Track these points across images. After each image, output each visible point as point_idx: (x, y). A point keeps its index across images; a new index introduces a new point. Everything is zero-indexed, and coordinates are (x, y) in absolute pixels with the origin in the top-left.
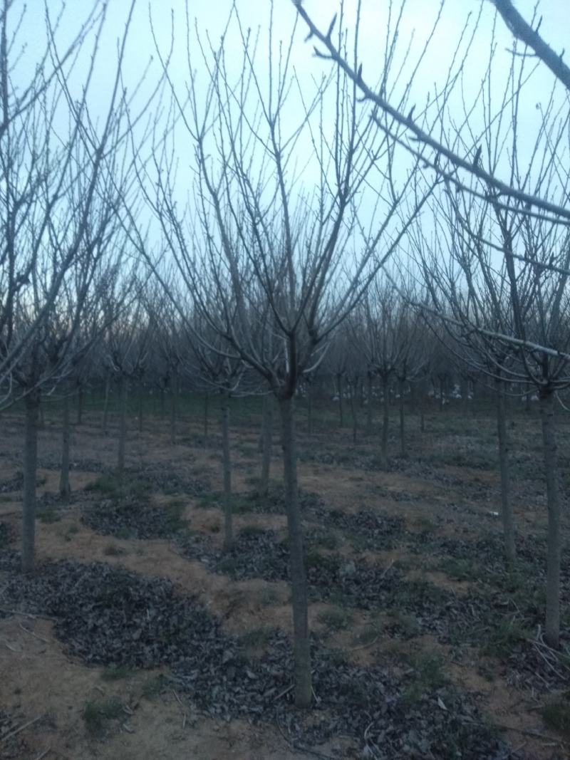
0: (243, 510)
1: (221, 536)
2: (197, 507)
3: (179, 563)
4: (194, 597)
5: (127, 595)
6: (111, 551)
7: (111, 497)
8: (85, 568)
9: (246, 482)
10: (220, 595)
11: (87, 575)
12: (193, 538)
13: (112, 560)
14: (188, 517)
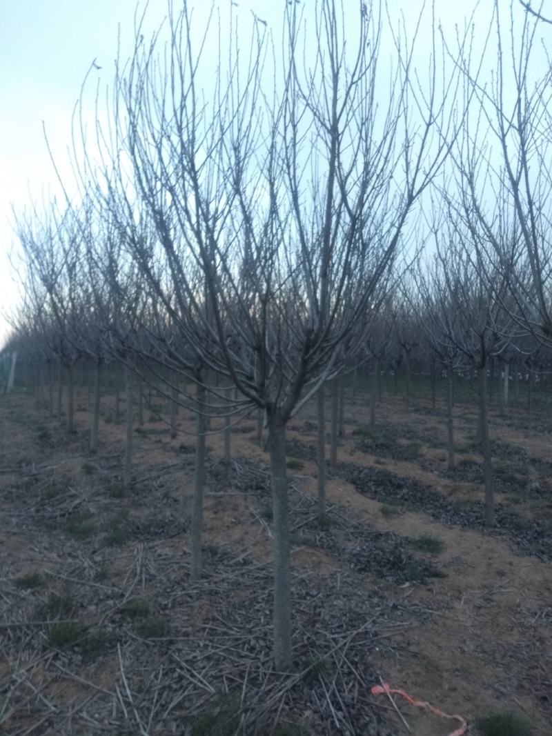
0: (462, 451)
1: (446, 464)
2: (430, 447)
3: (420, 472)
4: (430, 486)
5: (391, 481)
6: (378, 462)
7: (371, 438)
8: (365, 468)
9: (466, 438)
10: (446, 487)
11: (366, 471)
12: (428, 463)
13: (379, 467)
14: (424, 453)
